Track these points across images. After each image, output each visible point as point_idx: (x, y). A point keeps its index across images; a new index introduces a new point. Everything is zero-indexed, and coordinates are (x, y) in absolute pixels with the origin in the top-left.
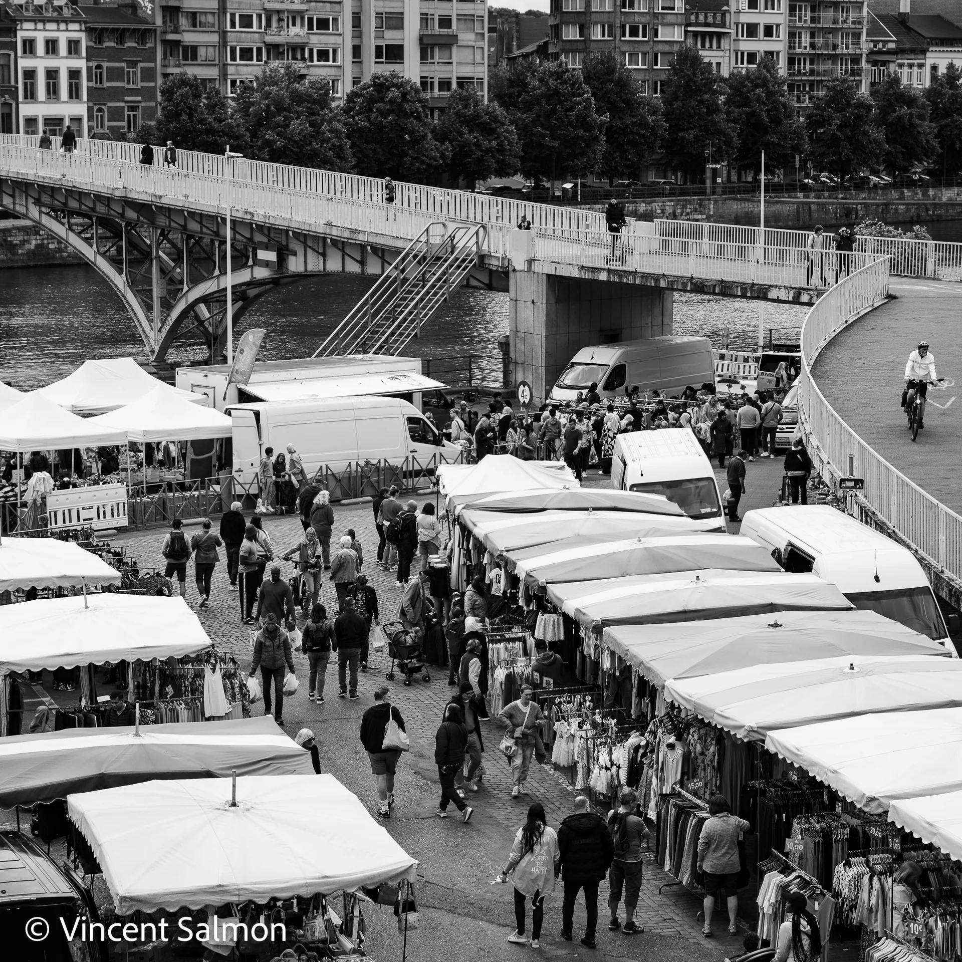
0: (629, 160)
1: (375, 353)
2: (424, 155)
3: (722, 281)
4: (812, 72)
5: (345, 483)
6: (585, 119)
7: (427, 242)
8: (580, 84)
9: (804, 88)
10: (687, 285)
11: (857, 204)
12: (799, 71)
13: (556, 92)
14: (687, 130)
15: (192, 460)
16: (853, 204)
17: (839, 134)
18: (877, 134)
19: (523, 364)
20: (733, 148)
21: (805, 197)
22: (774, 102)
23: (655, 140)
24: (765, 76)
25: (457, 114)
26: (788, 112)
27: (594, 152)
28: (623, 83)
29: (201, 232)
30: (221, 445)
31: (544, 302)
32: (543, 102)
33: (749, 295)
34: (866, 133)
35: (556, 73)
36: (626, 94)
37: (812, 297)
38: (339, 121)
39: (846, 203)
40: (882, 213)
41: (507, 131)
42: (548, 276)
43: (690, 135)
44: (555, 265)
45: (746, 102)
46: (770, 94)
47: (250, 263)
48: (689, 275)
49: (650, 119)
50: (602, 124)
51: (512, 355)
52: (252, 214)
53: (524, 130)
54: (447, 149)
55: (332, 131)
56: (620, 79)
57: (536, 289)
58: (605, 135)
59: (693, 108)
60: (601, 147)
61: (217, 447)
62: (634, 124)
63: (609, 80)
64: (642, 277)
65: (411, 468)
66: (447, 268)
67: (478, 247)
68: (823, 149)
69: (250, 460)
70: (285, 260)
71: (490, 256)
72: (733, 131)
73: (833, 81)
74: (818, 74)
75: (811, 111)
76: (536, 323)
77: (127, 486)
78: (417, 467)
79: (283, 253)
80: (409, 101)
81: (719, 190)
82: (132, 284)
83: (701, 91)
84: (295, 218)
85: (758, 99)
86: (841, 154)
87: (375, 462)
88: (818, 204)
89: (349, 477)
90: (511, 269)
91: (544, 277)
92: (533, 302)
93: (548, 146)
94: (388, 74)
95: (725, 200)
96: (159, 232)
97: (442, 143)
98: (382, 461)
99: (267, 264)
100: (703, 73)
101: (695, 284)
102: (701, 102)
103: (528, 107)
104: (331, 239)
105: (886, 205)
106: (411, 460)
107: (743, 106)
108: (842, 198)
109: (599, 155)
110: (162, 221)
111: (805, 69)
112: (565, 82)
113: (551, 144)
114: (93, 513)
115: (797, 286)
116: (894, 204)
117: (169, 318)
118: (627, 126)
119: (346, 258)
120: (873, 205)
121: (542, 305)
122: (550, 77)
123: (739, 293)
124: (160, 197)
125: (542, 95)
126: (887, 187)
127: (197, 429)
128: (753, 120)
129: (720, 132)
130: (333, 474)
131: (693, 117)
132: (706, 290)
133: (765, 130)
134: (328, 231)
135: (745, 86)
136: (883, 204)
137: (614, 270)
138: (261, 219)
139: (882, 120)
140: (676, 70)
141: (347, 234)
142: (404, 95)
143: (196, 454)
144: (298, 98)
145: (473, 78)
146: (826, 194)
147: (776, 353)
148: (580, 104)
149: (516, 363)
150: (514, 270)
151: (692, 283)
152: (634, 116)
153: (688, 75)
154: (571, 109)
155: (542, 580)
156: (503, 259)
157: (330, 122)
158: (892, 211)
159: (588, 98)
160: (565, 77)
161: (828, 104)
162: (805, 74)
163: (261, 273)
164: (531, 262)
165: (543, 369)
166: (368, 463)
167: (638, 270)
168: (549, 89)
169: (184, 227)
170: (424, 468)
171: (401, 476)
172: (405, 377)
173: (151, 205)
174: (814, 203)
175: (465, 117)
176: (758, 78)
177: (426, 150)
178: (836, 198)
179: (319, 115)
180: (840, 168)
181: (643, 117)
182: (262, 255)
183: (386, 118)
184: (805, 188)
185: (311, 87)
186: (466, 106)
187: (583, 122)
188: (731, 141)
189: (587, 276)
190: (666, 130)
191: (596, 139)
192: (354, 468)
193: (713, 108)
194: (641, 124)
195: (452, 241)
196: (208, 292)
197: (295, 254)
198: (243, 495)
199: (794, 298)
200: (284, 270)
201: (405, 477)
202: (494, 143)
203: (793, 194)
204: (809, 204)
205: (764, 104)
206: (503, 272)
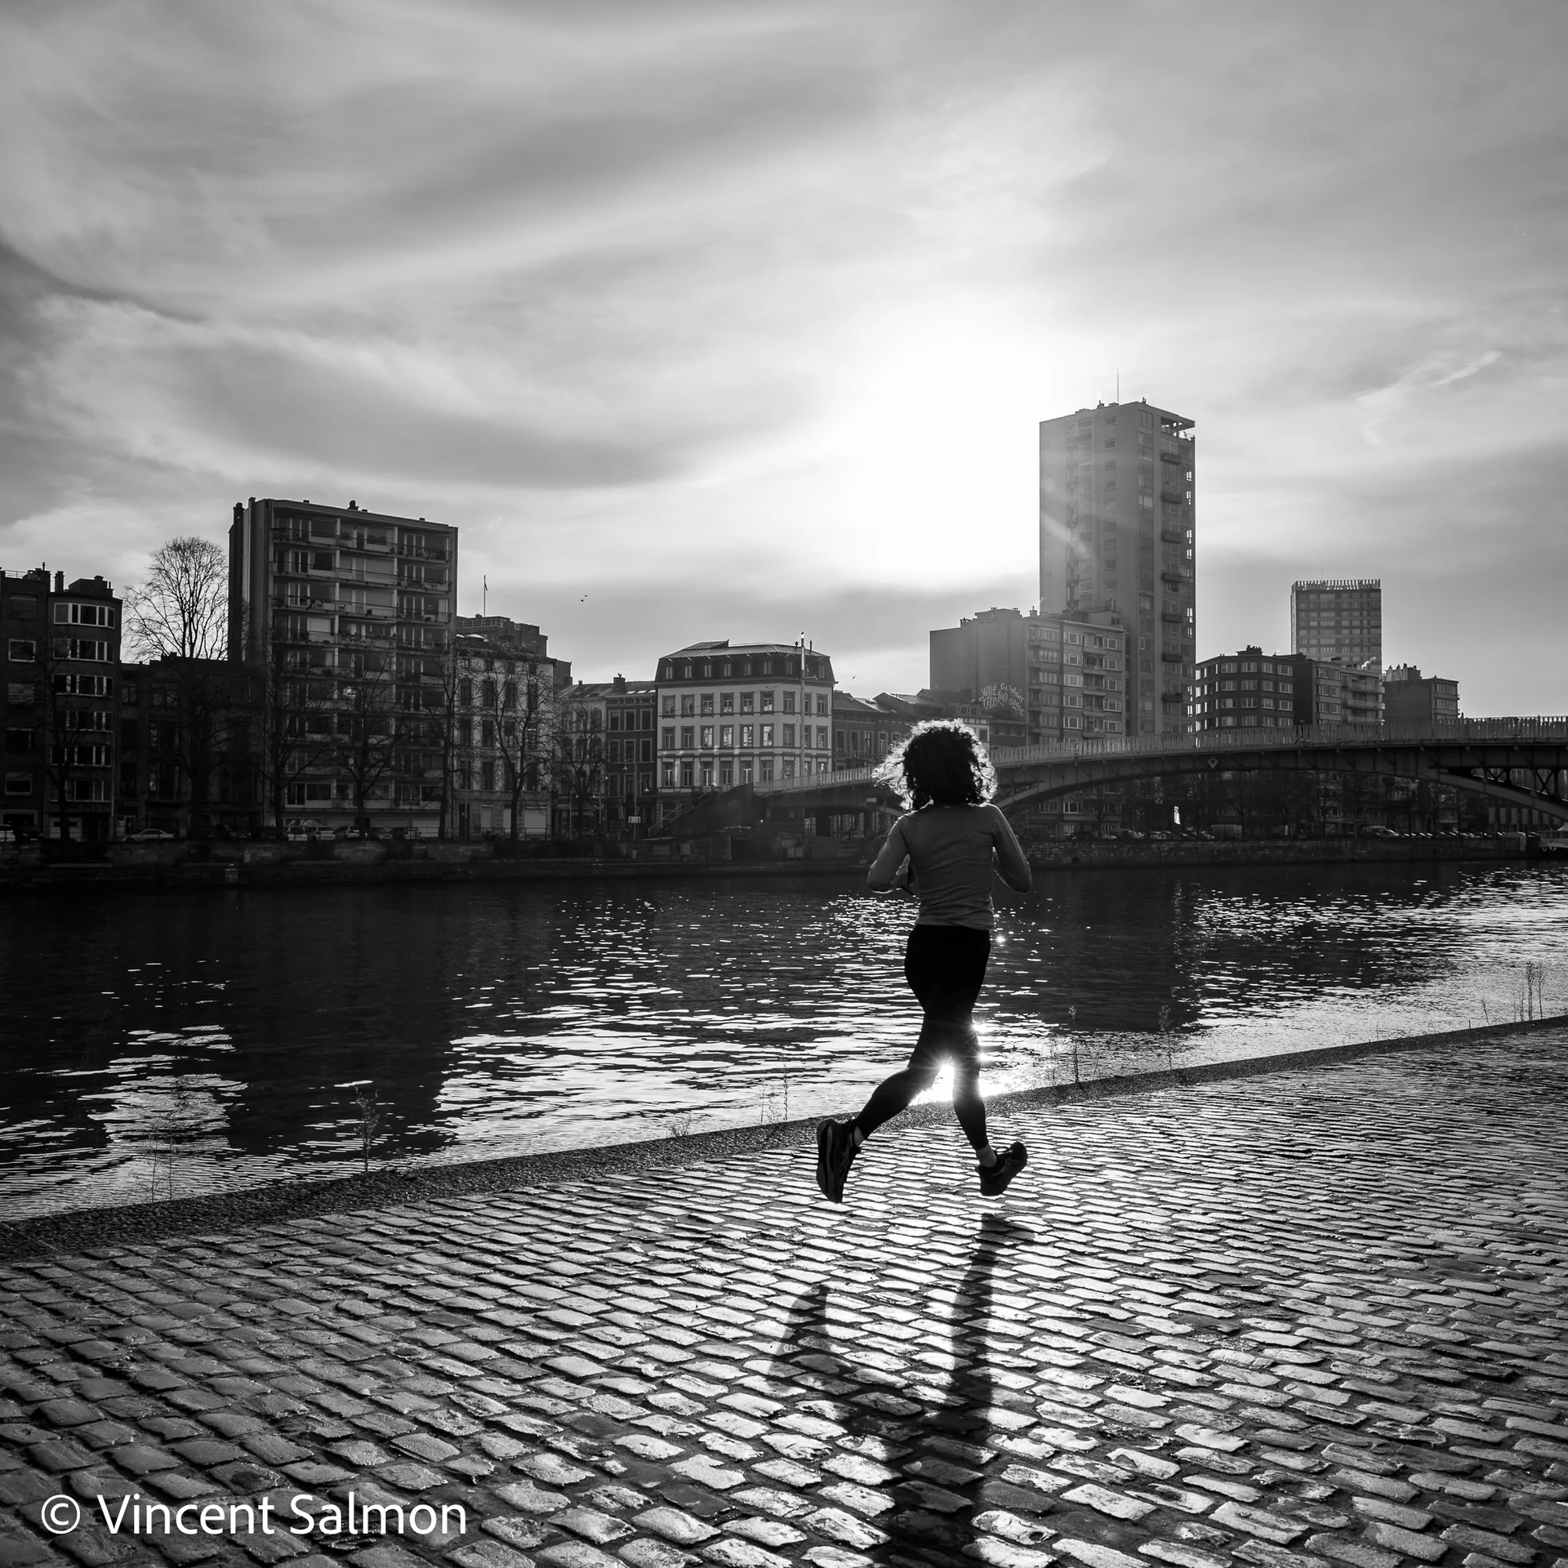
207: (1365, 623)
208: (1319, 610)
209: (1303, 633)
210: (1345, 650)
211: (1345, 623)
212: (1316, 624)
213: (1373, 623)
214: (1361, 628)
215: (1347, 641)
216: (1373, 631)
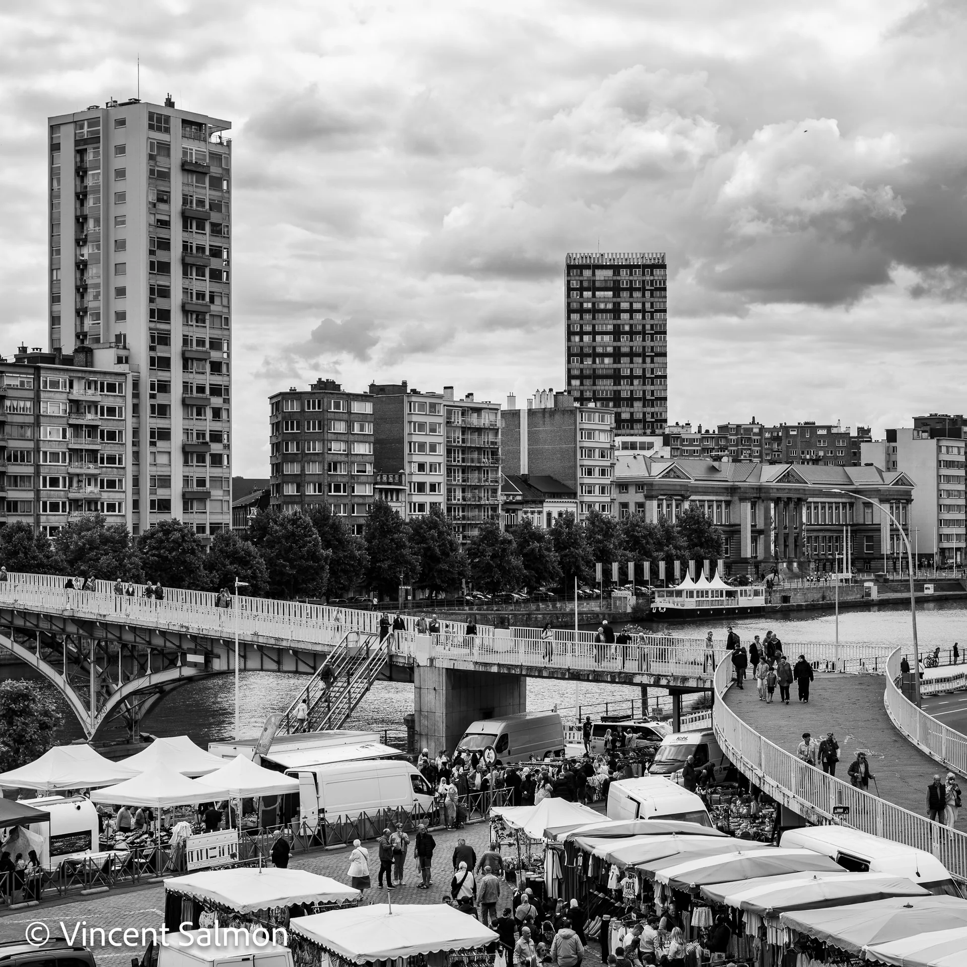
0: (342, 584)
1: (338, 728)
2: (198, 581)
3: (594, 671)
4: (464, 518)
5: (375, 825)
6: (314, 553)
7: (347, 646)
8: (310, 528)
9: (459, 530)
10: (565, 674)
11: (509, 614)
12: (455, 516)
13: (293, 534)
14: (383, 561)
15: (263, 811)
16: (506, 614)
17: (491, 562)
18: (517, 562)
19: (427, 735)
20: (416, 574)
21: (470, 609)
22: (443, 539)
23: (361, 569)
24: (436, 520)
25: (221, 551)
26: (453, 547)
27: (322, 578)
28: (336, 527)
29: (135, 642)
30: (282, 799)
31: (444, 688)
32: (284, 541)
33: (617, 680)
34: (509, 562)
35: (293, 520)
36: (338, 535)
37: (669, 681)
38: (136, 556)
39: (501, 614)
40: (526, 620)
41: (258, 563)
42: (447, 669)
43: (385, 565)
44: (453, 662)
45: (423, 540)
46: (441, 533)
47: (179, 664)
48: (567, 667)
49: (357, 553)
50: (328, 556)
51: (417, 728)
52: (187, 628)
53: (270, 562)
54: (215, 576)
55: (131, 564)
56: (334, 524)
57: (437, 680)
58: (330, 565)
59: (386, 545)
60: (326, 575)
61: (279, 800)
62: (345, 557)
63: (325, 525)
64: (527, 669)
65: (417, 812)
66: (368, 666)
67: (388, 649)
68: (480, 574)
69: (311, 810)
70: (210, 662)
71: (397, 656)
72: (417, 561)
73: (485, 524)
74: (468, 519)
75: (470, 546)
76: (437, 704)
77: (239, 830)
78: (421, 812)
79: (209, 656)
80: (186, 541)
81: (410, 605)
82: (71, 682)
83: (391, 531)
84: (225, 630)
85: (433, 538)
86: (493, 577)
87: (395, 808)
88: (481, 614)
89: (379, 821)
90: (415, 665)
91: (444, 670)
92: (435, 689)
93: (288, 574)
94: (170, 521)
95: (416, 612)
96: (96, 642)
97: (211, 573)
98: (400, 808)
99: (195, 665)
100: (393, 519)
101: (572, 674)
102: (392, 540)
103: (271, 545)
104: (257, 645)
105: (529, 615)
106: (417, 806)
107: (421, 543)
108: (497, 610)
109: (325, 580)
110: (100, 633)
111: (458, 515)
112: (298, 527)
113: (290, 572)
114: (216, 852)
115: (656, 673)
116: (534, 614)
117: (105, 708)
118: (340, 558)
119: (264, 657)
120: (520, 614)
121: (443, 691)
122: (288, 523)
123: (609, 680)
124: (105, 616)
125: (283, 536)
126: (526, 601)
127: (273, 787)
128: (429, 554)
129: (408, 562)
130: (368, 818)
131: (387, 551)
132: (581, 677)
133: (437, 560)
134: (255, 639)
135: (422, 528)
136: (527, 614)
137: (503, 665)
138: (196, 631)
139: (520, 551)
140: (373, 517)
141: (273, 641)
142: (183, 537)
143: (266, 807)
144: (105, 540)
145: (222, 524)
146: (485, 607)
147: (604, 723)
148: (310, 542)
149: (421, 735)
150: (419, 666)
151: (569, 673)
152: (345, 551)
153: (382, 521)
154: (304, 546)
155: (692, 884)
156: (409, 658)
157: (129, 557)
158: (533, 619)
159: (316, 538)
160: (299, 523)
161: (482, 540)
162: (459, 519)
163: (188, 672)
164: (432, 660)
165: (444, 739)
166: (389, 809)
167: (524, 664)
168: (288, 531)
169: (120, 638)
170: (426, 812)
171: (411, 818)
172: (371, 745)
173: (96, 622)
174: (478, 614)
175: (227, 553)
176: (431, 522)
177: (200, 576)
178: (492, 610)
179: (121, 552)
180: (492, 588)
181: (352, 551)
182: (191, 658)
183: (170, 553)
184: (468, 603)
185: (115, 532)
186: (227, 545)
187: (313, 556)
188: (415, 569)
189: (481, 669)
190: (368, 561)
191: (322, 568)
192: (382, 813)
193: (400, 545)
194: (350, 557)
195: (367, 645)
196: (140, 688)
197: (219, 657)
198: (311, 836)
199: (654, 682)
200: (209, 669)
201: (414, 819)
202: (249, 572)
203: (461, 608)
204: (475, 614)
205: (437, 541)
206: (408, 668)
207: (648, 305)
208: (594, 289)
209: (575, 317)
210: (624, 339)
211: (625, 306)
212: (590, 305)
213: (657, 306)
214: (643, 311)
215: (627, 328)
216: (657, 316)
